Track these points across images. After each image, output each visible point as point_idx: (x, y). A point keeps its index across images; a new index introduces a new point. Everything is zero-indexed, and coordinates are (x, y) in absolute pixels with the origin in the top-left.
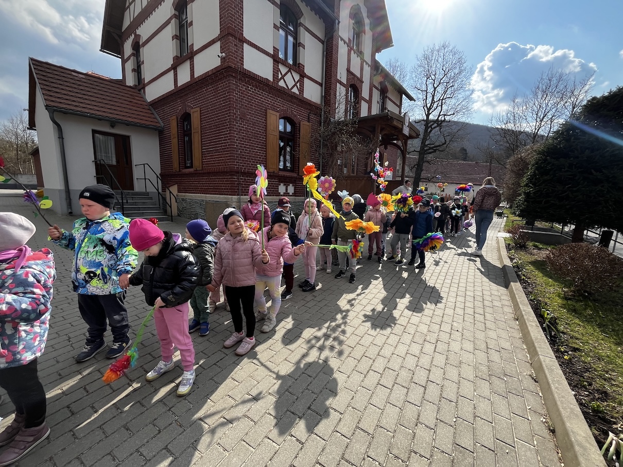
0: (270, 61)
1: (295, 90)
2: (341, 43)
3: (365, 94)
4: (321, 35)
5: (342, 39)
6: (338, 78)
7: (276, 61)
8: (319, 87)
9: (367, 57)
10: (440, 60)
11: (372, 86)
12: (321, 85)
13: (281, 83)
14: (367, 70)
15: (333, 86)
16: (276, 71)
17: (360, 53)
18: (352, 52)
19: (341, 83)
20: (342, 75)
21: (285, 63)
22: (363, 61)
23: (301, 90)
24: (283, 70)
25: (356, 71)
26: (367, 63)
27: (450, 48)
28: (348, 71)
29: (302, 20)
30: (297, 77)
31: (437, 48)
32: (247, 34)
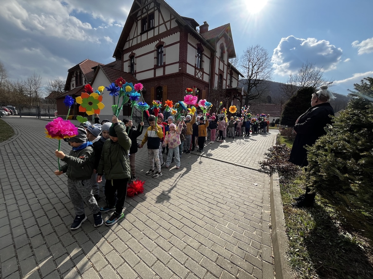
0: (194, 69)
1: (201, 78)
2: (217, 59)
3: (225, 77)
4: (209, 56)
5: (217, 57)
6: (216, 72)
7: (196, 68)
8: (208, 76)
9: (226, 63)
10: (255, 53)
11: (227, 73)
12: (209, 75)
13: (197, 76)
14: (226, 67)
15: (214, 76)
16: (195, 72)
17: (223, 62)
18: (220, 61)
19: (216, 74)
20: (217, 71)
21: (198, 69)
22: (224, 64)
23: (203, 78)
24: (197, 71)
25: (221, 68)
26: (225, 65)
27: (260, 48)
28: (219, 69)
29: (204, 52)
30: (201, 73)
31: (254, 47)
32: (188, 61)
